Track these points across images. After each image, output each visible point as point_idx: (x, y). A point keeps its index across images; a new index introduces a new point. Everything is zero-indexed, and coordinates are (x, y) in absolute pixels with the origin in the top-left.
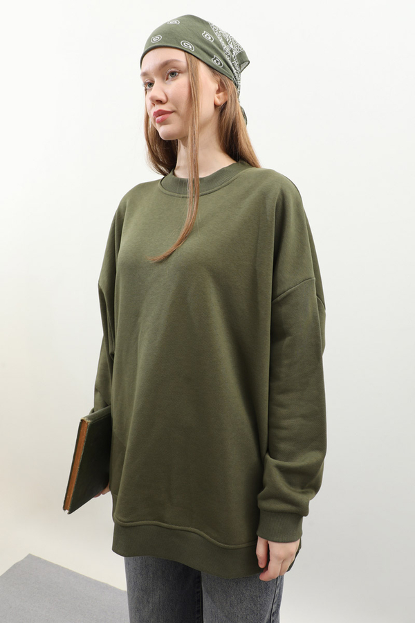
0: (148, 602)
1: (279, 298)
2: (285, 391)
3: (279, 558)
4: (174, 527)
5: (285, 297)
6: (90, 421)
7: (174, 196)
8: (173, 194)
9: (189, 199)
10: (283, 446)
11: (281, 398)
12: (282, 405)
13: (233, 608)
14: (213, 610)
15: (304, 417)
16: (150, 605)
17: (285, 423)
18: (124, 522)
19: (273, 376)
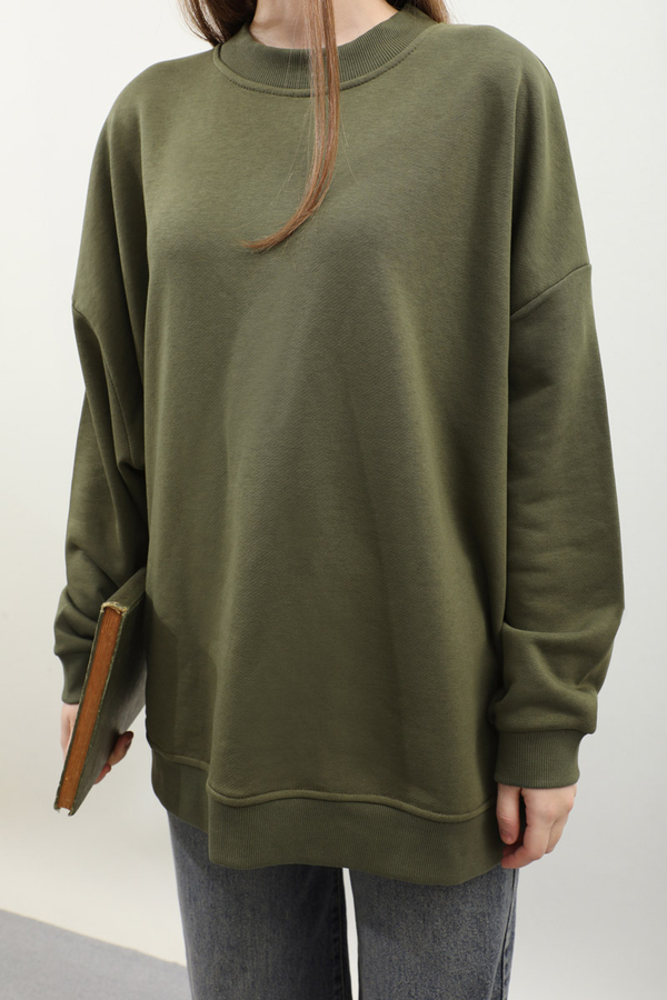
0: (244, 969)
1: (524, 310)
2: (539, 497)
3: (547, 818)
4: (339, 796)
5: (540, 305)
6: (125, 609)
7: (268, 92)
8: (266, 87)
9: (313, 100)
10: (539, 604)
11: (533, 511)
12: (534, 525)
13: (439, 944)
14: (394, 957)
15: (577, 544)
16: (248, 975)
17: (543, 559)
18: (239, 798)
19: (515, 469)
